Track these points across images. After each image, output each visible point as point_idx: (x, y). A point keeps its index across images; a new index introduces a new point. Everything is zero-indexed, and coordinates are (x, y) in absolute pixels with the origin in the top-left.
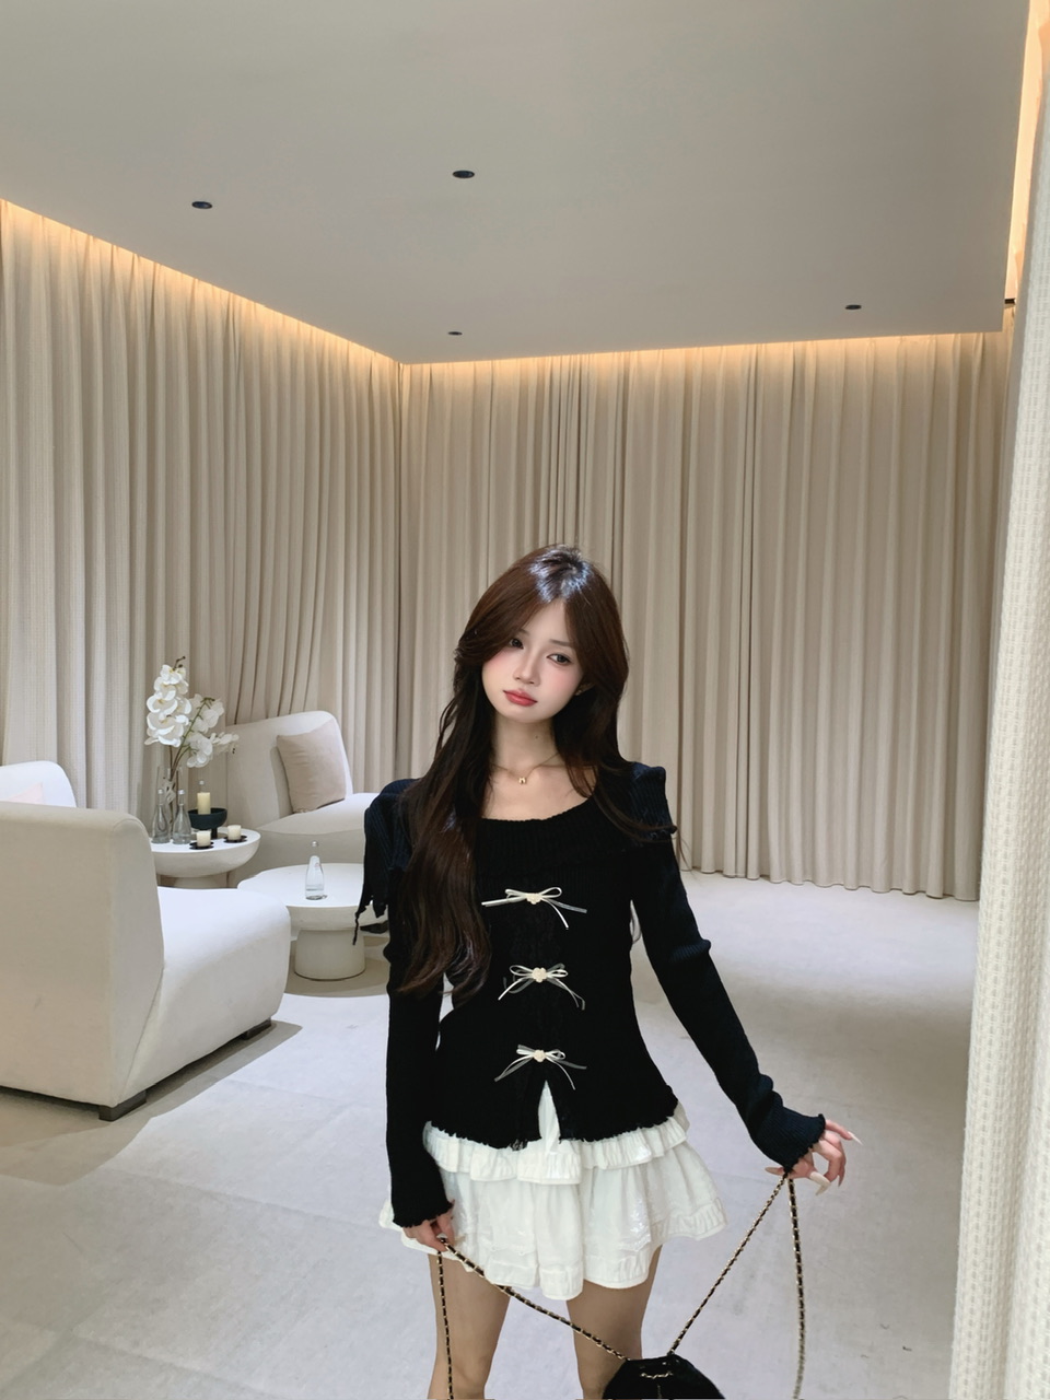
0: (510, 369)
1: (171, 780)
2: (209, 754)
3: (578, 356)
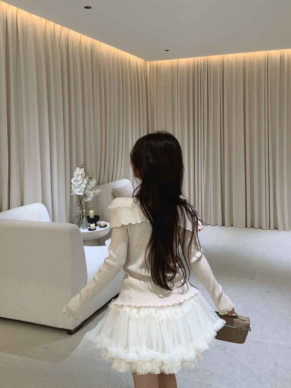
0: (183, 61)
1: (80, 206)
2: (92, 197)
3: (207, 57)
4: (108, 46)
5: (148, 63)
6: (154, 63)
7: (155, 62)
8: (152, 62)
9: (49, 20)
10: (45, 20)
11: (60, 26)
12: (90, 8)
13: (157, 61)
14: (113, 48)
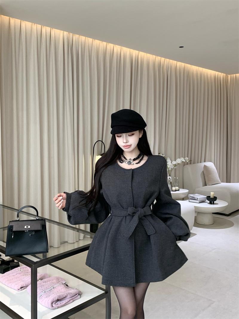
4: (197, 67)
5: (229, 76)
6: (233, 76)
7: (235, 75)
8: (232, 75)
9: (157, 56)
10: (155, 56)
11: (164, 58)
12: (183, 47)
13: (236, 74)
14: (201, 69)
